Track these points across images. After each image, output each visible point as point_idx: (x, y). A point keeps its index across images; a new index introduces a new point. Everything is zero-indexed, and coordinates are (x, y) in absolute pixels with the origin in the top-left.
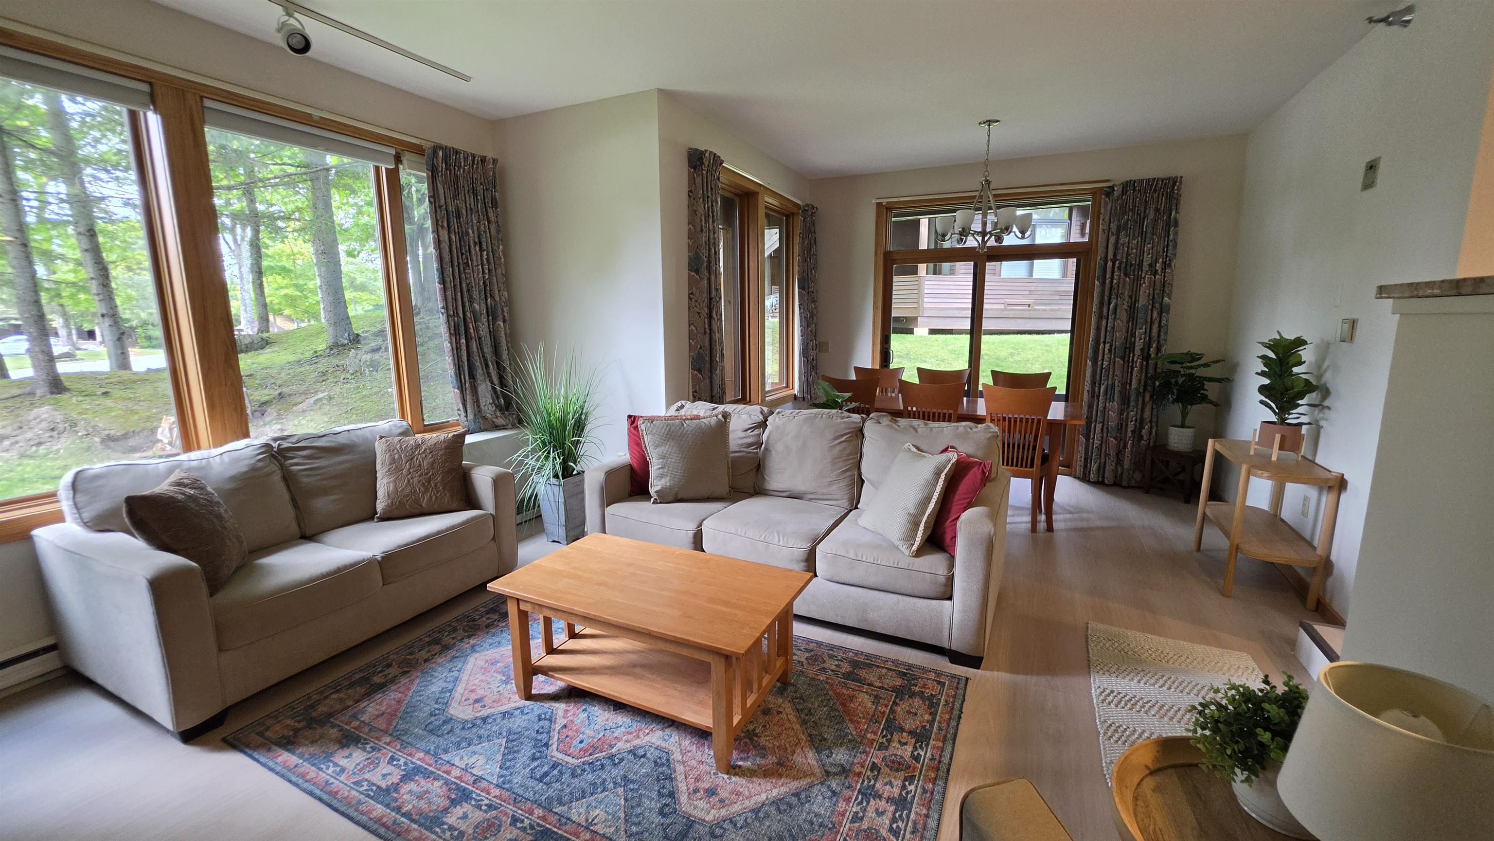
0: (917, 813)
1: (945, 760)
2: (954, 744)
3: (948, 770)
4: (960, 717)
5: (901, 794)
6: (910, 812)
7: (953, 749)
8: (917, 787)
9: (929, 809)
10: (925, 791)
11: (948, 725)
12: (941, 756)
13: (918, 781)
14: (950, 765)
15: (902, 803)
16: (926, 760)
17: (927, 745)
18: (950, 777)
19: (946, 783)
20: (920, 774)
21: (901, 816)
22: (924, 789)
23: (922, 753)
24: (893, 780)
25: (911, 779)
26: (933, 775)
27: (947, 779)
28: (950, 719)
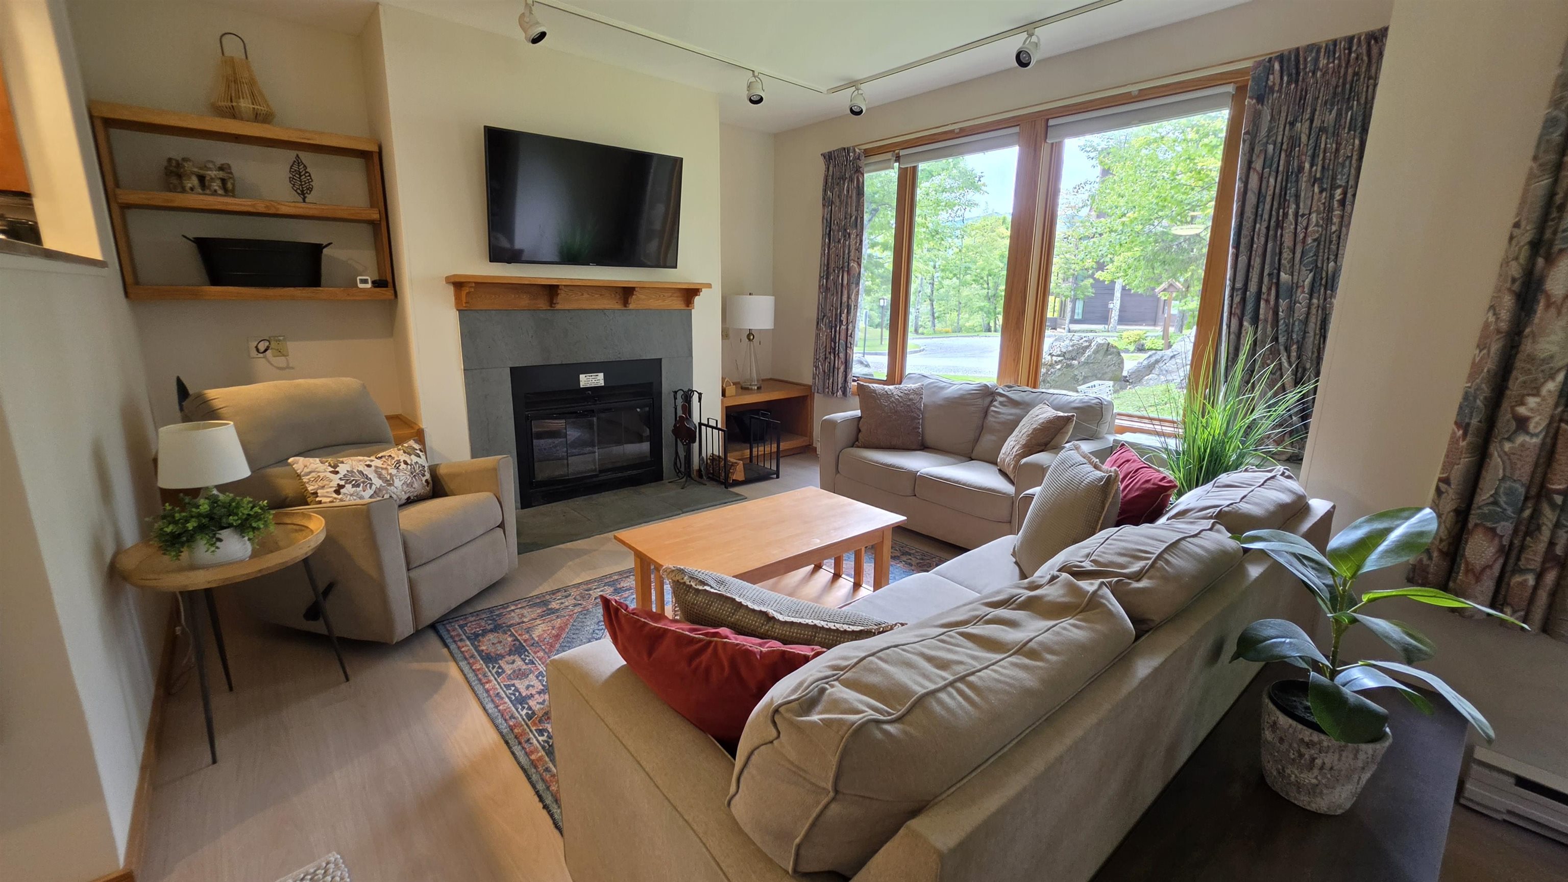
0: (505, 703)
1: (517, 749)
2: (522, 768)
3: (507, 743)
4: (541, 799)
5: (527, 703)
6: (511, 701)
7: (519, 763)
8: (521, 715)
9: (499, 711)
10: (512, 717)
11: (543, 780)
12: (523, 748)
13: (523, 719)
14: (510, 748)
15: (521, 701)
16: (531, 736)
17: (543, 747)
18: (502, 742)
19: (501, 733)
20: (527, 725)
21: (514, 695)
22: (514, 718)
23: (540, 739)
24: (542, 706)
25: (530, 717)
26: (516, 731)
27: (503, 736)
28: (548, 788)
